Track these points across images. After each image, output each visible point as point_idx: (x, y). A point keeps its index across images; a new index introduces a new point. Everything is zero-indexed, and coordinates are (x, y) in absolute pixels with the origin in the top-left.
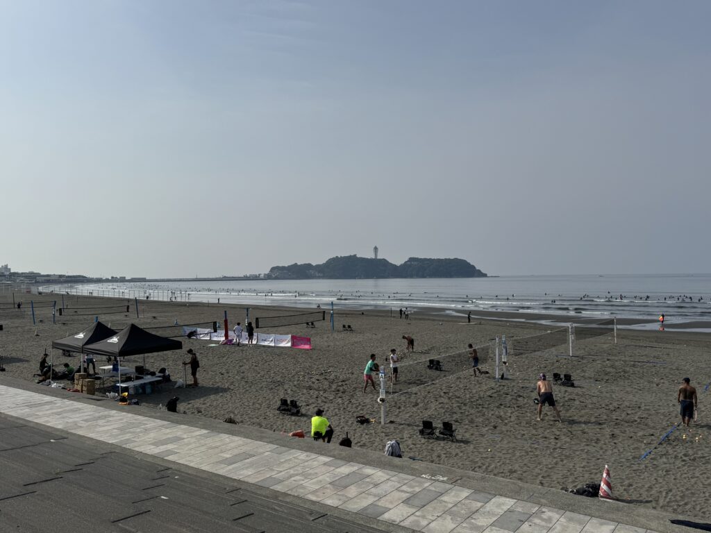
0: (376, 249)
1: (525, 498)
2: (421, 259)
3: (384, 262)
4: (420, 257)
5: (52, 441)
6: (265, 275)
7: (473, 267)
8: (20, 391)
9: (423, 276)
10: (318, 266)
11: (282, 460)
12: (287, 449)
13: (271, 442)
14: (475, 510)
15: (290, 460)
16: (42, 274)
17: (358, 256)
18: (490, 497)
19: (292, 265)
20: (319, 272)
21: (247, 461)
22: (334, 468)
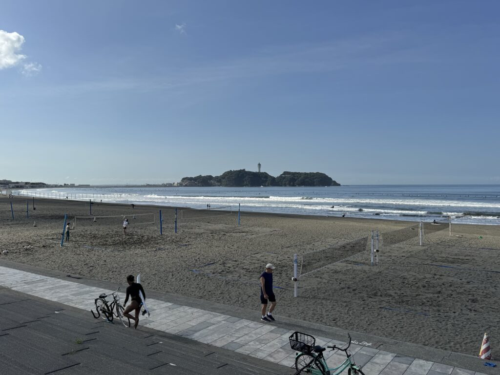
0: (259, 165)
1: (439, 360)
2: (292, 173)
3: (266, 175)
4: (291, 171)
5: (56, 312)
6: (178, 183)
7: (330, 179)
8: (17, 271)
9: (294, 185)
10: (217, 177)
11: (238, 328)
12: (237, 319)
13: (223, 313)
14: (403, 371)
15: (243, 328)
16: (13, 181)
17: (246, 170)
18: (412, 359)
19: (198, 177)
20: (218, 182)
21: (209, 328)
22: (279, 335)
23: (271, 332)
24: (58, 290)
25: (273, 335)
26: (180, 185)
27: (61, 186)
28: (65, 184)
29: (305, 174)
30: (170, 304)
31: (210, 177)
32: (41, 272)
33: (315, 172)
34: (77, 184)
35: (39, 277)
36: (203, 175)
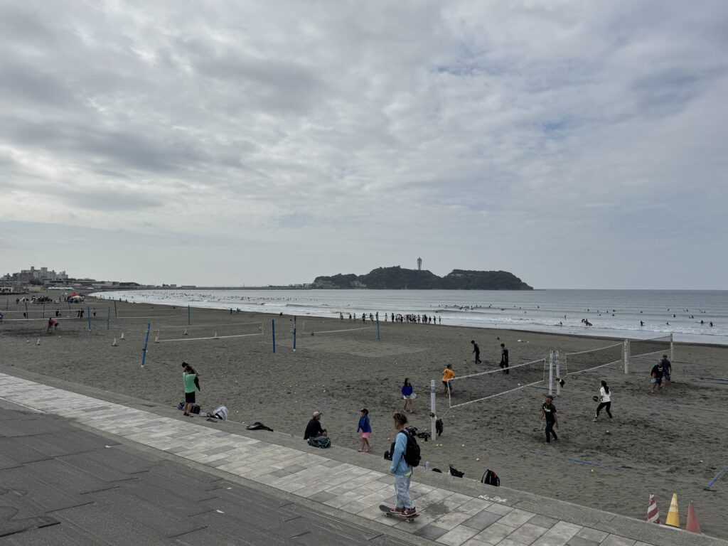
0: (420, 260)
1: (592, 524)
3: (428, 274)
4: (464, 270)
5: (107, 446)
6: (310, 284)
7: (519, 280)
9: (467, 288)
10: (362, 277)
11: (335, 474)
12: (339, 462)
14: (538, 535)
16: (98, 280)
17: (402, 267)
18: (554, 522)
19: (336, 276)
20: (363, 282)
21: (298, 473)
22: (387, 485)
23: (378, 480)
24: (119, 420)
25: (378, 485)
26: (312, 287)
27: (158, 288)
28: (164, 285)
29: (483, 273)
30: (257, 441)
31: (352, 277)
32: (105, 397)
33: (497, 270)
34: (179, 285)
35: (102, 403)
36: (343, 274)
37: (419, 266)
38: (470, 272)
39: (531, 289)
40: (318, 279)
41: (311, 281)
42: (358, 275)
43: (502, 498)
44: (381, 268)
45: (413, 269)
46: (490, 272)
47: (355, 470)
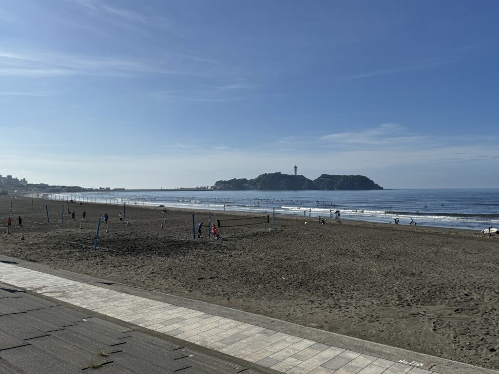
0: (296, 167)
3: (302, 178)
4: (330, 174)
5: (84, 320)
7: (372, 182)
9: (332, 189)
10: (251, 181)
11: (274, 342)
17: (282, 173)
19: (232, 180)
20: (252, 185)
26: (214, 188)
27: (97, 190)
28: (100, 188)
29: (345, 177)
31: (244, 181)
33: (355, 175)
35: (69, 282)
37: (296, 172)
38: (334, 176)
39: (382, 188)
40: (218, 183)
41: (213, 185)
42: (248, 179)
43: (419, 362)
44: (266, 174)
45: (291, 174)
46: (350, 176)
47: (289, 338)
